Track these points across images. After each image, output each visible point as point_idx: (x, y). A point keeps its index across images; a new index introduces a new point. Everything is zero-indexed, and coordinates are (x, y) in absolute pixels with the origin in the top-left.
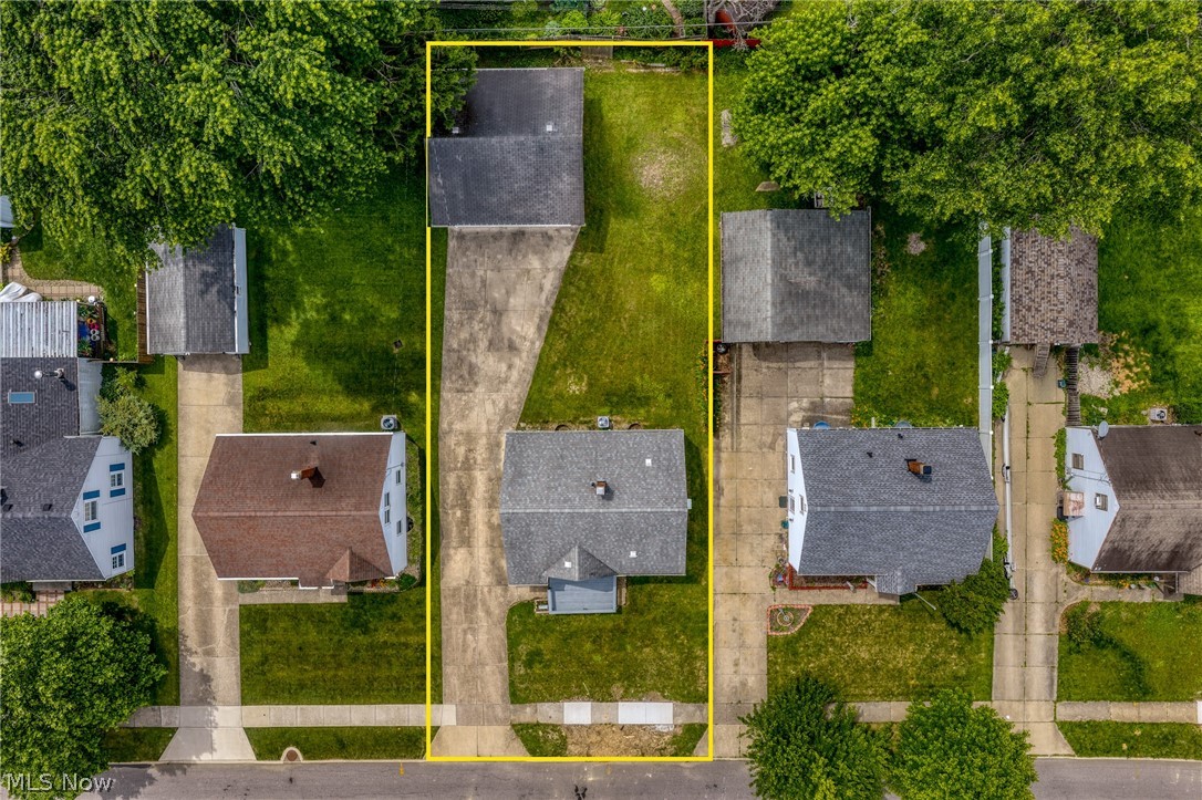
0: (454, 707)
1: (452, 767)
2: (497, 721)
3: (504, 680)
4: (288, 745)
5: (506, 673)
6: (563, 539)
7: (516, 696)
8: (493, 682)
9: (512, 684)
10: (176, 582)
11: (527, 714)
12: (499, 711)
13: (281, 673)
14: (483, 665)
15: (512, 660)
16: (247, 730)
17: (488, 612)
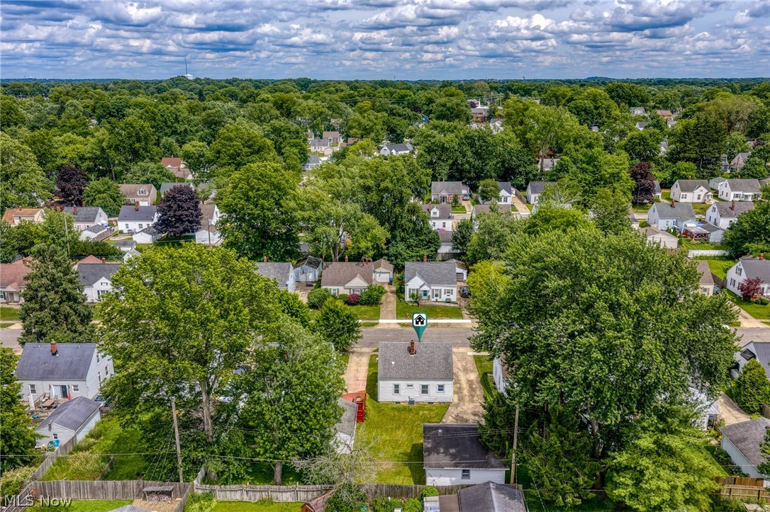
17: (458, 368)
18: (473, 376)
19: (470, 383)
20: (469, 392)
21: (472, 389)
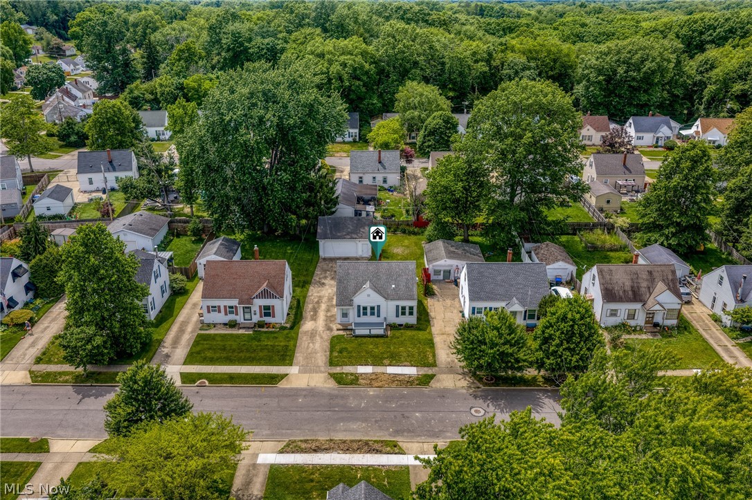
0: (298, 367)
1: (292, 389)
2: (321, 372)
3: (327, 358)
4: (202, 378)
5: (328, 356)
6: (362, 277)
7: (332, 363)
8: (321, 359)
9: (330, 359)
10: (168, 329)
11: (338, 370)
12: (322, 369)
13: (209, 354)
14: (316, 353)
15: (331, 352)
16: (181, 373)
17: (322, 338)
18: (307, 326)
19: (314, 318)
20: (319, 307)
21: (315, 310)
